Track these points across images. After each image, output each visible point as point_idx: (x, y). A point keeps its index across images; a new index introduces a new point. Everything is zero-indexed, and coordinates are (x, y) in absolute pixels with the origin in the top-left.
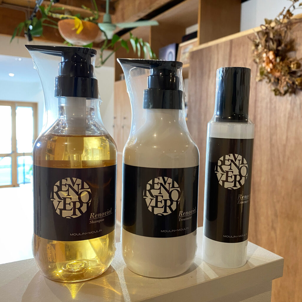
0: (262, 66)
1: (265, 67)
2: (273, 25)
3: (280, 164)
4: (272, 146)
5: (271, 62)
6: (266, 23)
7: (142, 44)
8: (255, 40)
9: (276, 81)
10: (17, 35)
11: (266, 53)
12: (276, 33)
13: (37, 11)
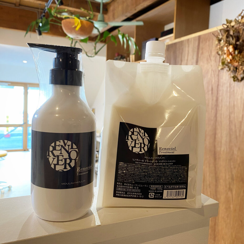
0: (224, 57)
1: (226, 58)
2: (233, 24)
3: (236, 138)
4: (230, 122)
5: (231, 54)
6: (227, 23)
7: (128, 38)
8: (219, 36)
9: (235, 69)
10: (30, 31)
11: (227, 47)
12: (235, 31)
13: (46, 11)
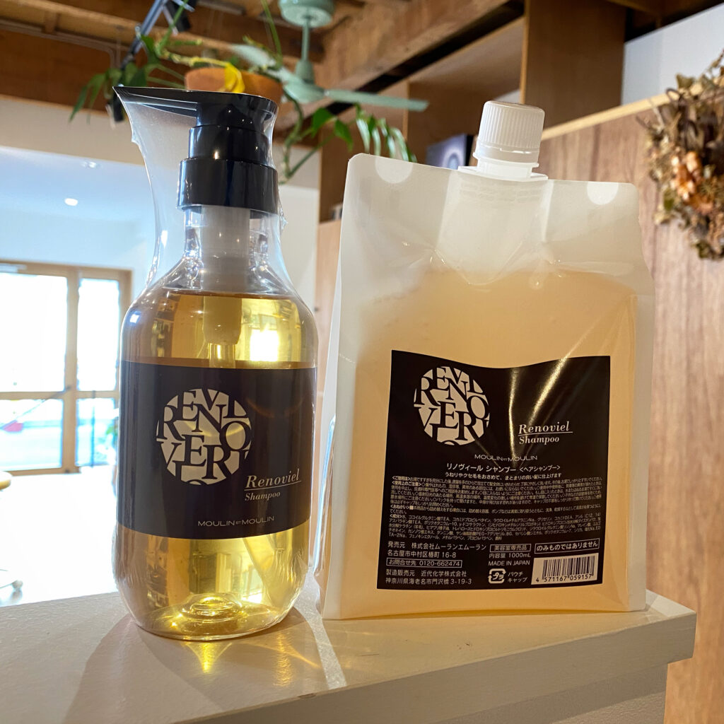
0: (669, 186)
1: (676, 190)
2: (696, 89)
3: (709, 425)
4: (691, 379)
5: (690, 176)
6: (681, 86)
7: (384, 132)
8: (654, 126)
9: (703, 222)
11: (680, 156)
12: (703, 110)
13: (138, 49)
